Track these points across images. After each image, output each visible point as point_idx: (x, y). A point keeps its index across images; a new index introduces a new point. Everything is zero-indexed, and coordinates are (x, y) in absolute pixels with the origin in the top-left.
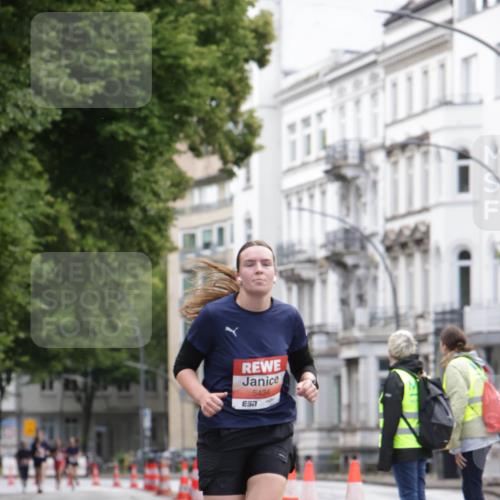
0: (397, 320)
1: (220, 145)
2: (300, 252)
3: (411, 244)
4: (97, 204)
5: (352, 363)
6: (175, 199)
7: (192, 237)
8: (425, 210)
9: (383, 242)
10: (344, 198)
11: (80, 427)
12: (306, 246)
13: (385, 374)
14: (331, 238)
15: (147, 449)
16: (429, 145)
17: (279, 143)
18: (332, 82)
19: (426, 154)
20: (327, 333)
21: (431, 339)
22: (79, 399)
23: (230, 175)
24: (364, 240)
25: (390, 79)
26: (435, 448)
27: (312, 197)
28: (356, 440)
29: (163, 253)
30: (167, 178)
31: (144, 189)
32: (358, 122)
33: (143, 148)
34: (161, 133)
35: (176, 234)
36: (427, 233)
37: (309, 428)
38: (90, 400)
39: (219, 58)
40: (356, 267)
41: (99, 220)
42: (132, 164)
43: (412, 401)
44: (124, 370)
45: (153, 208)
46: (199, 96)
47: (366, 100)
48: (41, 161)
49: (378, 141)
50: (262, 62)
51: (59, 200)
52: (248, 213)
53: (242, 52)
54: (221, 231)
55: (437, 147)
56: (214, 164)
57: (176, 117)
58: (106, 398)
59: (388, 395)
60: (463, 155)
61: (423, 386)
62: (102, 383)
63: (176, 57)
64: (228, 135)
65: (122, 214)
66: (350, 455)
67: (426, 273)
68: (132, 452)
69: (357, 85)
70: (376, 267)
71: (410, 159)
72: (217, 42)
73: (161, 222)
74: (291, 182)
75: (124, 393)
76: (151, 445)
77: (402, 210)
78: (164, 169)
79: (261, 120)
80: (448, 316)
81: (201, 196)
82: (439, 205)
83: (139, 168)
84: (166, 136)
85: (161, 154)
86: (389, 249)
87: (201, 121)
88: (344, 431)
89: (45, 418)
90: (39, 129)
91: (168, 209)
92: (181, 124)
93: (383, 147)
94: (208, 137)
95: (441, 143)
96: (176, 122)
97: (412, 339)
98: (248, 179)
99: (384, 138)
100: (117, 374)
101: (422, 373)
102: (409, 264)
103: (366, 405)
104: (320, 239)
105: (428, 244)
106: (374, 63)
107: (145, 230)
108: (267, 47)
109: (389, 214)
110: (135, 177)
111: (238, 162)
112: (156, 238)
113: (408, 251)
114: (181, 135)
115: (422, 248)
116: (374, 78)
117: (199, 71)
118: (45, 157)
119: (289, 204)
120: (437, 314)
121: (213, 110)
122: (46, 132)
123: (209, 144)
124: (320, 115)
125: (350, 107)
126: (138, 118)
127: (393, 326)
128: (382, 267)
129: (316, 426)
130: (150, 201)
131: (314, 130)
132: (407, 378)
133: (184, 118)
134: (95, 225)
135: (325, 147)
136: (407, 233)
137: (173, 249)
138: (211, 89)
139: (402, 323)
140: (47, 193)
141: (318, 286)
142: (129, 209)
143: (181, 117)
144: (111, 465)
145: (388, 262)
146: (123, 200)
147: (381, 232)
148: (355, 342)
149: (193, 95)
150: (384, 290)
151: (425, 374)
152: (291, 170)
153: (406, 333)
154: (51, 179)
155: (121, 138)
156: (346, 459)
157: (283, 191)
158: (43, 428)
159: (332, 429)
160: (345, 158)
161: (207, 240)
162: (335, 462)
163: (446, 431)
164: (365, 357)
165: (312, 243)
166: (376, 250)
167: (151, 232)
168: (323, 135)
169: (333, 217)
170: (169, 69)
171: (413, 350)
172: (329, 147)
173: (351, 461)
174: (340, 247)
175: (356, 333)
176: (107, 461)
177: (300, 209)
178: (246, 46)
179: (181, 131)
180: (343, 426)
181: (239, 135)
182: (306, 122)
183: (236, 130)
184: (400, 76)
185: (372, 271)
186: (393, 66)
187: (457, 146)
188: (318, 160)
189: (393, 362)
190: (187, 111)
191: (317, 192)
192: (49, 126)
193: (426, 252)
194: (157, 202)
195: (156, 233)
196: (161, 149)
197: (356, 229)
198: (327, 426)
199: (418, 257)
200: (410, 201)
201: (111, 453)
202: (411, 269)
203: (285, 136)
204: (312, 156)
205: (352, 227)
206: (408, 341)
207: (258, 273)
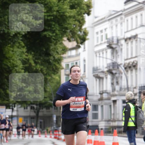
0: (128, 89)
1: (76, 38)
2: (100, 69)
3: (132, 67)
4: (40, 55)
5: (115, 102)
6: (63, 54)
7: (68, 65)
8: (136, 57)
9: (124, 66)
10: (112, 53)
11: (35, 120)
12: (101, 68)
13: (125, 105)
14: (109, 65)
15: (55, 126)
16: (137, 38)
17: (94, 37)
18: (109, 20)
19: (137, 40)
20: (107, 93)
21: (138, 94)
22: (35, 112)
23: (79, 47)
24: (118, 66)
25: (126, 19)
27: (103, 53)
28: (116, 124)
29: (60, 70)
30: (61, 48)
31: (54, 51)
32: (117, 31)
33: (54, 39)
34: (59, 35)
35: (63, 64)
36: (137, 64)
37: (102, 121)
38: (38, 112)
39: (76, 13)
40: (116, 73)
42: (50, 44)
43: (133, 112)
44: (48, 104)
45: (57, 57)
46: (70, 24)
47: (119, 25)
48: (24, 43)
49: (122, 37)
50: (89, 14)
51: (29, 54)
52: (84, 58)
53: (83, 11)
54: (76, 63)
56: (74, 44)
57: (64, 30)
58: (43, 112)
59: (127, 110)
61: (136, 108)
62: (41, 107)
63: (64, 13)
64: (79, 35)
65: (48, 58)
66: (114, 128)
67: (136, 75)
68: (50, 127)
69: (116, 21)
70: (122, 73)
71: (132, 42)
72: (75, 8)
73: (59, 61)
74: (97, 49)
75: (48, 110)
76: (56, 125)
77: (130, 57)
78: (60, 45)
79: (88, 31)
80: (143, 88)
81: (70, 53)
83: (52, 45)
84: (61, 36)
85: (59, 41)
86: (125, 68)
87: (71, 31)
88: (112, 121)
89: (25, 117)
90: (24, 34)
91: (61, 57)
92: (65, 32)
93: (124, 38)
94: (73, 36)
95: (141, 37)
96: (63, 31)
98: (84, 48)
99: (124, 36)
102: (132, 73)
103: (119, 114)
104: (105, 66)
105: (137, 67)
106: (121, 14)
107: (54, 63)
108: (90, 10)
109: (126, 58)
110: (51, 47)
111: (82, 43)
112: (57, 65)
113: (131, 69)
114: (65, 35)
116: (121, 19)
117: (70, 17)
118: (25, 42)
119: (96, 55)
120: (139, 87)
121: (74, 28)
122: (26, 34)
123: (73, 38)
124: (105, 29)
125: (114, 27)
126: (52, 30)
127: (127, 91)
128: (123, 74)
129: (104, 120)
130: (56, 55)
131: (104, 34)
133: (66, 30)
134: (40, 61)
135: (107, 39)
136: (131, 64)
137: (63, 68)
138: (74, 22)
140: (26, 52)
141: (105, 79)
142: (50, 57)
143: (65, 30)
144: (44, 131)
145: (125, 72)
146: (48, 54)
147: (123, 63)
148: (116, 95)
149: (68, 24)
150: (124, 80)
152: (97, 45)
154: (27, 48)
155: (48, 36)
156: (113, 129)
157: (95, 52)
158: (25, 120)
159: (109, 121)
160: (113, 42)
162: (110, 130)
164: (118, 100)
165: (103, 66)
166: (122, 69)
168: (106, 35)
169: (109, 59)
170: (61, 16)
172: (109, 39)
173: (114, 130)
174: (111, 68)
175: (116, 93)
176: (43, 130)
177: (100, 57)
178: (84, 9)
179: (65, 34)
180: (112, 120)
181: (82, 35)
182: (101, 31)
183: (81, 34)
184: (129, 18)
185: (121, 75)
186: (127, 15)
188: (105, 43)
190: (67, 28)
191: (105, 52)
192: (27, 33)
193: (136, 69)
194: (58, 55)
195: (57, 64)
196: (59, 39)
197: (116, 63)
198: (107, 120)
199: (134, 71)
200: (132, 54)
201: (44, 128)
202: (132, 74)
203: (96, 36)
204: (103, 42)
205: (115, 62)
206: (131, 95)
207: (76, 74)
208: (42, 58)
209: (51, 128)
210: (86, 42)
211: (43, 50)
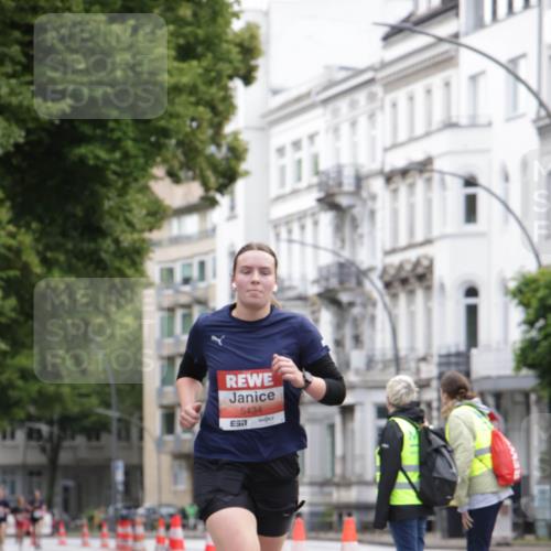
0: (397, 363)
1: (201, 170)
2: (290, 288)
3: (413, 280)
4: (64, 234)
5: (347, 411)
6: (151, 230)
7: (170, 272)
8: (428, 242)
9: (381, 277)
10: (338, 228)
11: (45, 480)
12: (296, 282)
13: (383, 422)
14: (325, 273)
15: (119, 505)
16: (432, 171)
17: (267, 166)
18: (325, 102)
19: (429, 180)
21: (435, 384)
22: (43, 450)
23: (213, 203)
24: (361, 275)
25: (389, 98)
26: (437, 505)
27: (303, 228)
28: (352, 495)
30: (142, 206)
31: (117, 219)
32: (354, 146)
33: (115, 173)
34: (136, 157)
35: (153, 267)
36: (430, 268)
38: (56, 450)
39: (200, 75)
40: (351, 304)
41: (67, 252)
42: (103, 190)
43: (412, 453)
44: (93, 419)
45: (127, 239)
46: (178, 116)
47: (363, 122)
48: (2, 187)
49: (376, 166)
50: (248, 79)
51: (23, 230)
52: (232, 245)
53: (226, 68)
54: (202, 265)
55: (442, 173)
56: (194, 191)
57: (153, 139)
58: (74, 449)
59: (385, 446)
60: (470, 182)
61: (424, 436)
62: (69, 433)
64: (210, 159)
65: (92, 246)
66: (344, 512)
67: (429, 311)
68: (102, 509)
69: (353, 105)
70: (374, 304)
71: (412, 186)
72: (198, 57)
73: (135, 256)
74: (279, 211)
75: (94, 443)
76: (124, 500)
77: (403, 242)
78: (139, 196)
79: (247, 143)
80: (453, 360)
81: (180, 228)
82: (443, 237)
83: (110, 195)
84: (141, 161)
85: (136, 180)
86: (388, 285)
87: (180, 144)
88: (338, 485)
89: (6, 471)
91: (143, 241)
92: (159, 147)
93: (381, 173)
94: (189, 162)
95: (446, 169)
96: (152, 144)
97: (413, 385)
98: (232, 208)
99: (383, 163)
100: (87, 423)
101: (423, 422)
102: (411, 301)
103: (363, 457)
104: (312, 274)
105: (431, 279)
106: (371, 81)
107: (117, 264)
108: (253, 63)
109: (388, 247)
110: (107, 204)
111: (222, 189)
112: (129, 272)
113: (409, 287)
114: (159, 159)
115: (426, 284)
116: (372, 97)
117: (178, 89)
119: (278, 236)
120: (440, 356)
121: (193, 132)
122: (7, 155)
123: (189, 168)
124: (312, 137)
125: (345, 128)
126: (110, 140)
127: (393, 370)
128: (380, 305)
129: (306, 480)
130: (123, 232)
131: (305, 154)
132: (407, 428)
133: (162, 140)
134: (62, 258)
135: (317, 173)
136: (408, 267)
137: (149, 285)
138: (192, 108)
139: (403, 366)
140: (9, 222)
142: (100, 240)
143: (157, 140)
144: (78, 522)
145: (387, 299)
146: (93, 229)
147: (380, 267)
148: (351, 387)
149: (172, 116)
150: (383, 330)
151: (426, 424)
152: (280, 198)
153: (406, 378)
154: (13, 208)
155: (91, 162)
156: (340, 516)
157: (270, 222)
158: (4, 481)
159: (324, 484)
160: (340, 184)
161: (187, 274)
162: (328, 519)
163: (450, 486)
164: (361, 404)
165: (303, 278)
166: (374, 286)
167: (124, 265)
168: (315, 159)
169: (326, 250)
171: (414, 397)
172: (323, 173)
173: (346, 519)
174: (334, 283)
175: (352, 377)
177: (290, 241)
178: (230, 62)
179: (158, 155)
180: (336, 480)
181: (223, 159)
182: (297, 145)
183: (219, 153)
184: (401, 95)
185: (370, 309)
186: (392, 84)
187: (464, 172)
188: (310, 187)
189: (391, 410)
190: (165, 133)
191: (309, 222)
192: (11, 149)
193: (428, 288)
194: (132, 233)
195: (129, 267)
196: (135, 174)
197: (352, 264)
198: (319, 479)
199: (420, 294)
200: (411, 232)
201: (80, 509)
202: (413, 308)
203: (274, 160)
204: (303, 184)
205: (348, 261)
206: (408, 387)
207: (253, 283)
208: (70, 246)
209: (106, 512)
210: (240, 186)
211: (74, 216)
